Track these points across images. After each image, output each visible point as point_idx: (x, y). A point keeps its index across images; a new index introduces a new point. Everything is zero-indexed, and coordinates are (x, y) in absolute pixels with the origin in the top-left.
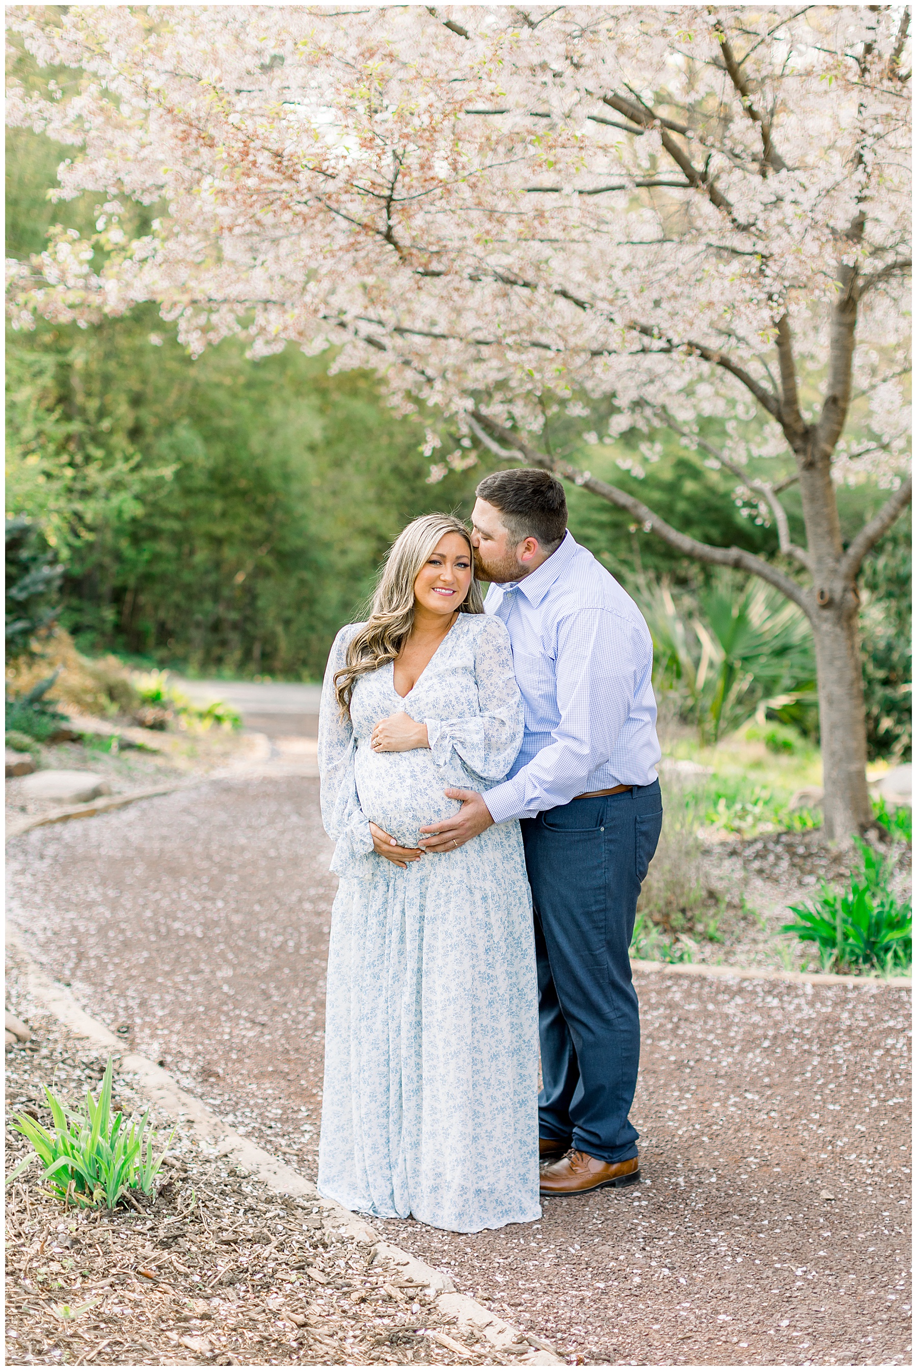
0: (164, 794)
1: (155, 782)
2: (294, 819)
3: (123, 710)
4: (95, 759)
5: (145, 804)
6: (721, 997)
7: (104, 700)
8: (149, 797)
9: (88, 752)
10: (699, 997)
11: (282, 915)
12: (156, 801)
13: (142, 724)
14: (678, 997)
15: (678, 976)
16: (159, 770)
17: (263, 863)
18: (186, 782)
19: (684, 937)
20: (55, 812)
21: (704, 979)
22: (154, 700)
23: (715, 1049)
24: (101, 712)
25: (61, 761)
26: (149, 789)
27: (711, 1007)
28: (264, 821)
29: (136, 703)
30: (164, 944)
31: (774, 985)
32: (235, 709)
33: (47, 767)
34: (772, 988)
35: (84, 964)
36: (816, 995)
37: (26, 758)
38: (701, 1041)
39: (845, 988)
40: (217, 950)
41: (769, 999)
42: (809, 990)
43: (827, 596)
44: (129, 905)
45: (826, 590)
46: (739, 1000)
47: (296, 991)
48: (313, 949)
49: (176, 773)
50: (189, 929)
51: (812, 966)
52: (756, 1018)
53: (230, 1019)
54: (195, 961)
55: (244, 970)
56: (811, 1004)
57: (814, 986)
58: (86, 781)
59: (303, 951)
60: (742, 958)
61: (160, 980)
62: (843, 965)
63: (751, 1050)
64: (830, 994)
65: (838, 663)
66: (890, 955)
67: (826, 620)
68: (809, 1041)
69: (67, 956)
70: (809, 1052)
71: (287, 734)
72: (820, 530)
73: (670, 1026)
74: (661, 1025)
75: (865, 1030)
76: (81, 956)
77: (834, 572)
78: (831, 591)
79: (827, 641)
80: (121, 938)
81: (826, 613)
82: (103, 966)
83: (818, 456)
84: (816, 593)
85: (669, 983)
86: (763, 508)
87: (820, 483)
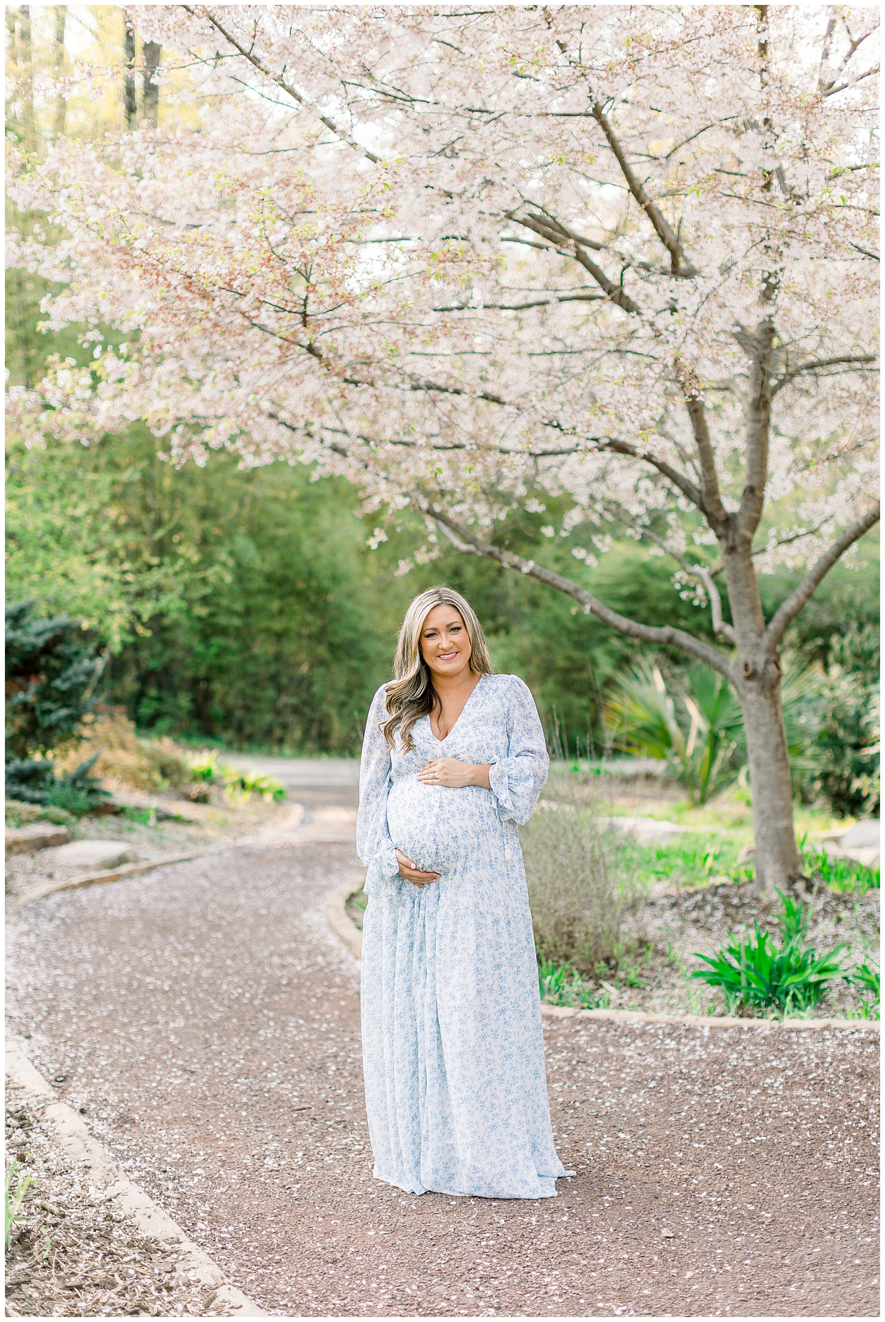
0: (188, 860)
1: (183, 849)
2: (299, 879)
3: (175, 785)
4: (130, 829)
5: (168, 869)
6: (622, 1040)
7: (157, 777)
8: (172, 863)
9: (126, 823)
10: (603, 1041)
11: (250, 969)
12: (179, 866)
13: (187, 798)
14: (583, 1040)
15: (589, 1020)
16: (190, 839)
17: (251, 920)
18: (213, 849)
19: (605, 984)
20: (80, 877)
21: (612, 1023)
22: (205, 776)
23: (602, 1090)
24: (154, 790)
25: (99, 831)
26: (176, 855)
27: (611, 1050)
28: (269, 882)
29: (186, 780)
30: (133, 997)
31: (674, 1028)
32: (279, 783)
33: (83, 838)
34: (673, 1031)
35: (52, 1017)
36: (712, 1037)
37: (62, 830)
38: (592, 1083)
39: (740, 1030)
40: (178, 1002)
41: (668, 1041)
42: (706, 1032)
43: (751, 668)
44: (113, 961)
45: (750, 662)
46: (639, 1043)
47: (236, 1040)
48: (267, 1000)
49: (206, 841)
50: (159, 983)
51: (719, 1010)
52: (650, 1060)
53: (165, 1066)
54: (154, 1013)
55: (196, 1021)
56: (705, 1046)
57: (711, 1028)
58: (113, 849)
59: (256, 1002)
60: (656, 1002)
61: (116, 1031)
62: (748, 1007)
63: (637, 1090)
64: (725, 1036)
65: (764, 729)
66: (789, 998)
67: (751, 690)
68: (694, 1081)
69: (38, 1011)
70: (690, 1092)
71: (325, 804)
72: (743, 608)
73: (567, 1069)
74: (560, 1068)
75: (748, 1070)
76: (52, 1010)
77: (757, 645)
78: (754, 663)
79: (753, 710)
80: (94, 992)
81: (751, 684)
82: (68, 1018)
83: (738, 541)
84: (742, 666)
85: (579, 1027)
86: (700, 591)
87: (741, 565)
